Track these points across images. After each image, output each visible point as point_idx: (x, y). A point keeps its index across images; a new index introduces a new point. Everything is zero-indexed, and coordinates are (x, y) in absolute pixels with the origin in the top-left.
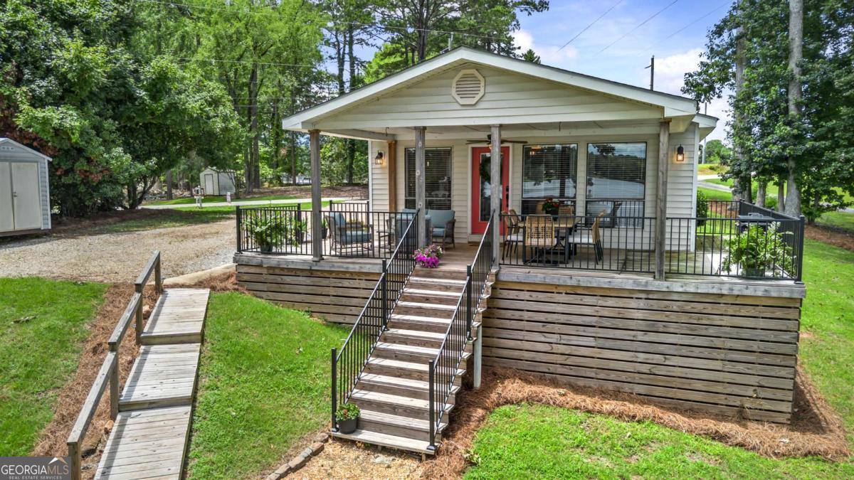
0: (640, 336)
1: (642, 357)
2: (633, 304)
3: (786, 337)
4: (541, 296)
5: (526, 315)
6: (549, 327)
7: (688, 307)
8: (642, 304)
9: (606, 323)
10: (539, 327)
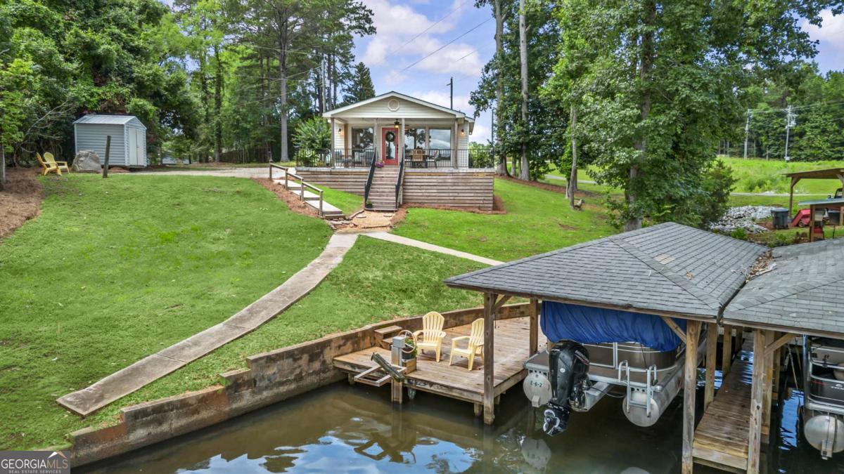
0: (451, 188)
1: (451, 194)
2: (448, 177)
3: (490, 184)
4: (420, 177)
5: (414, 184)
6: (422, 187)
7: (464, 177)
8: (451, 177)
9: (440, 184)
10: (419, 187)
